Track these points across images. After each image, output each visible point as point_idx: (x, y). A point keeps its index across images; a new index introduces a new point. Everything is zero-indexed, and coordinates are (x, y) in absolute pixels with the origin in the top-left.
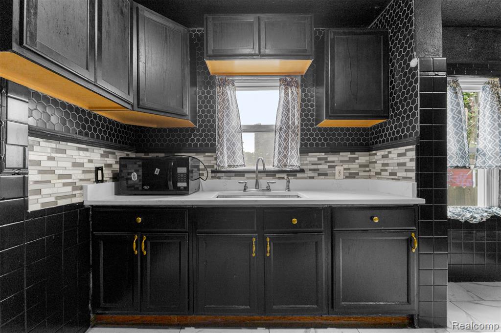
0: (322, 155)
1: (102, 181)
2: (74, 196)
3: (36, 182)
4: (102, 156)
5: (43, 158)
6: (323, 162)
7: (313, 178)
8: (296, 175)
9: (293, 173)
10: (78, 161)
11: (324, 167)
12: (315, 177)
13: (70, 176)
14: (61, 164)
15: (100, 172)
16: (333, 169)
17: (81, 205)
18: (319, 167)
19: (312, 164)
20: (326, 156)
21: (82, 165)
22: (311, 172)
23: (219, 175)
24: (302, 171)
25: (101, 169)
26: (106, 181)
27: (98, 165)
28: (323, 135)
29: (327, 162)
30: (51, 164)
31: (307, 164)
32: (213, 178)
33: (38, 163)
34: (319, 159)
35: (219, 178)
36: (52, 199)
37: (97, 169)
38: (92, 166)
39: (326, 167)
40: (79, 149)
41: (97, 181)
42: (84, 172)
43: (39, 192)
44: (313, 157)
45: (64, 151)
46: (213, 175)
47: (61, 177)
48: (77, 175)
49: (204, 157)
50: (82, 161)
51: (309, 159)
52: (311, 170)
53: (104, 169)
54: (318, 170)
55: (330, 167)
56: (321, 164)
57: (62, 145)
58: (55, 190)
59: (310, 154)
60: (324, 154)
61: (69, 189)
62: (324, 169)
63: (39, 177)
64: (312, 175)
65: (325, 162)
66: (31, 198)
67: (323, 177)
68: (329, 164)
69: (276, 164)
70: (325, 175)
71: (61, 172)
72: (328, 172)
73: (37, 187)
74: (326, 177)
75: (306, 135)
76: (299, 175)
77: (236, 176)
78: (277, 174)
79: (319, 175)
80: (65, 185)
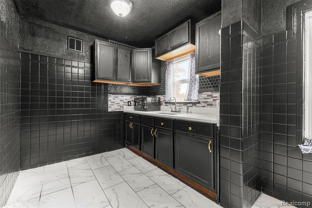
0: (210, 93)
1: (130, 105)
2: (121, 109)
3: (110, 105)
4: (131, 98)
5: (112, 99)
6: (210, 97)
7: (204, 107)
8: (196, 105)
9: (194, 104)
10: (122, 99)
11: (210, 100)
12: (206, 106)
13: (119, 104)
14: (116, 100)
15: (129, 103)
16: (215, 101)
17: (123, 112)
18: (208, 100)
19: (204, 99)
20: (212, 94)
21: (123, 101)
22: (203, 103)
23: (168, 104)
24: (199, 103)
25: (130, 102)
26: (132, 105)
27: (129, 101)
28: (210, 81)
29: (212, 97)
30: (114, 101)
31: (201, 99)
32: (166, 105)
33: (111, 100)
34: (208, 96)
35: (167, 106)
36: (114, 109)
37: (128, 102)
38: (127, 101)
39: (212, 100)
40: (122, 96)
41: (128, 105)
42: (124, 103)
43: (111, 107)
44: (205, 95)
45: (117, 97)
46: (166, 104)
47: (116, 104)
48: (121, 103)
49: (163, 96)
50: (123, 99)
51: (203, 96)
52: (203, 102)
53: (131, 102)
54: (207, 102)
55: (214, 100)
56: (209, 99)
57: (117, 95)
58: (115, 107)
59: (203, 93)
60: (210, 92)
61: (119, 107)
62: (210, 101)
63: (111, 104)
64: (204, 105)
65: (211, 97)
66: (109, 108)
67: (210, 106)
68: (213, 98)
69: (186, 99)
70: (212, 105)
71: (116, 103)
72: (213, 103)
73: (110, 106)
74: (212, 106)
75: (202, 82)
76: (198, 105)
77: (173, 105)
78: (188, 104)
79: (208, 105)
80: (118, 106)
